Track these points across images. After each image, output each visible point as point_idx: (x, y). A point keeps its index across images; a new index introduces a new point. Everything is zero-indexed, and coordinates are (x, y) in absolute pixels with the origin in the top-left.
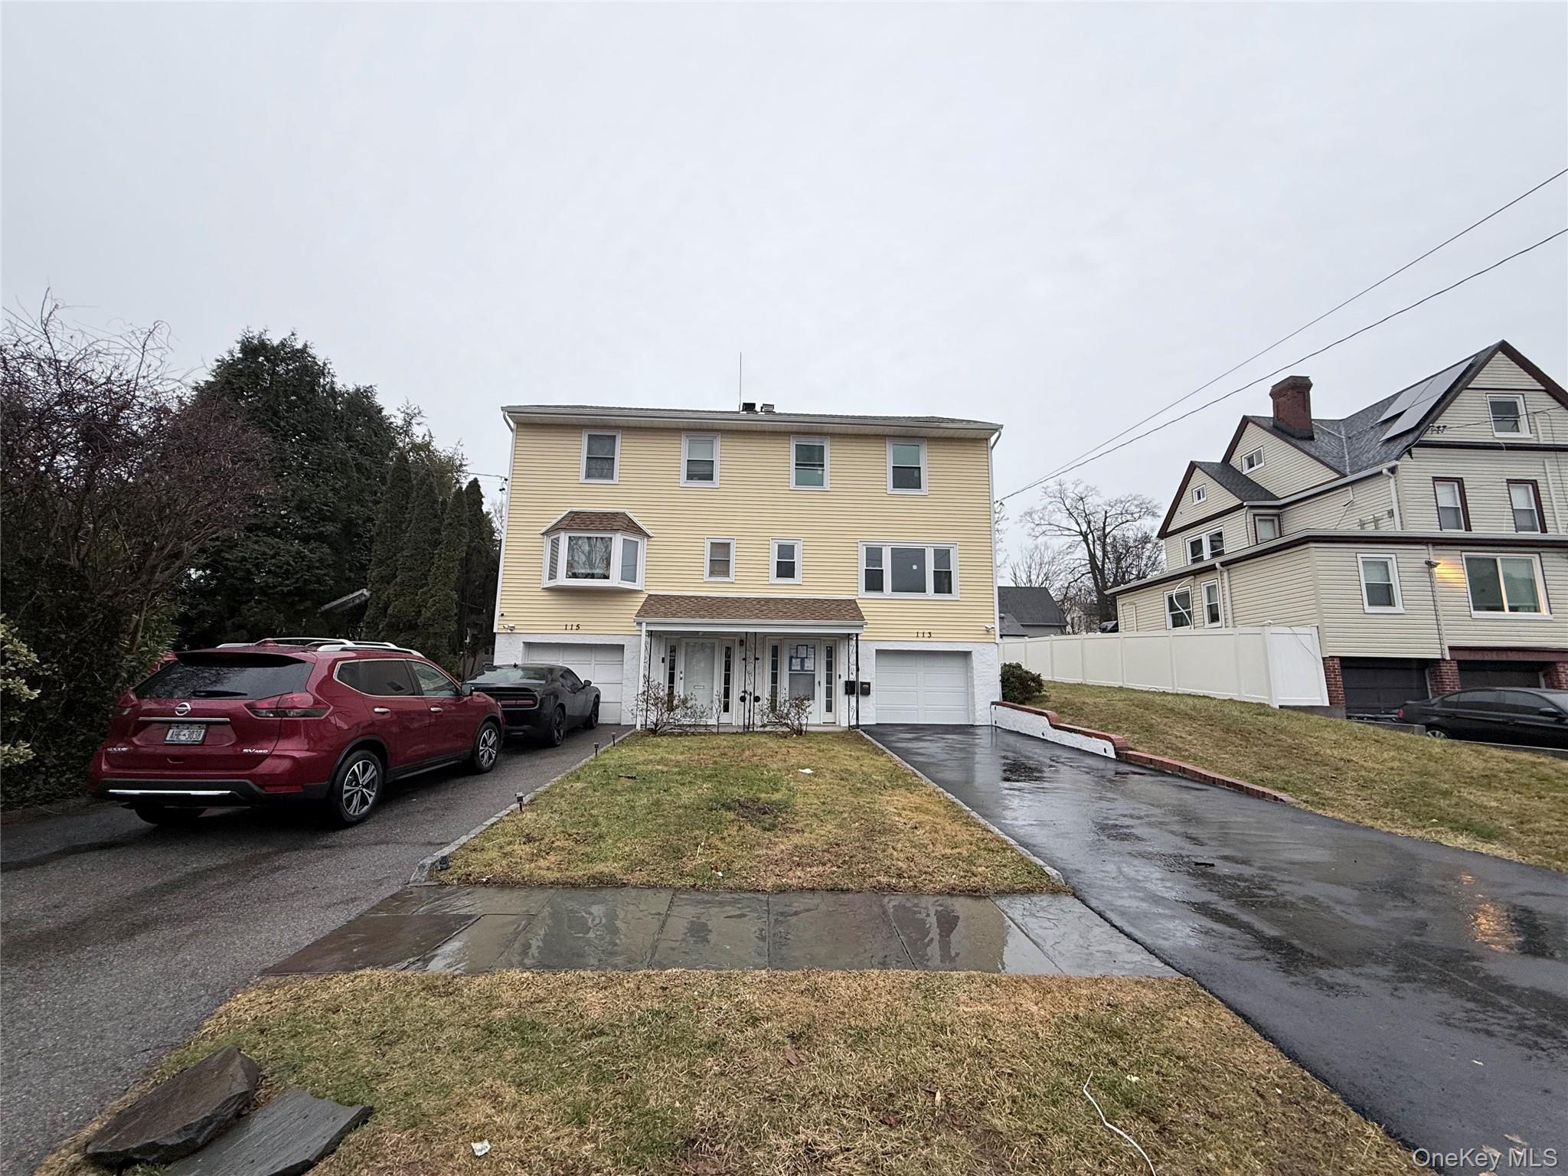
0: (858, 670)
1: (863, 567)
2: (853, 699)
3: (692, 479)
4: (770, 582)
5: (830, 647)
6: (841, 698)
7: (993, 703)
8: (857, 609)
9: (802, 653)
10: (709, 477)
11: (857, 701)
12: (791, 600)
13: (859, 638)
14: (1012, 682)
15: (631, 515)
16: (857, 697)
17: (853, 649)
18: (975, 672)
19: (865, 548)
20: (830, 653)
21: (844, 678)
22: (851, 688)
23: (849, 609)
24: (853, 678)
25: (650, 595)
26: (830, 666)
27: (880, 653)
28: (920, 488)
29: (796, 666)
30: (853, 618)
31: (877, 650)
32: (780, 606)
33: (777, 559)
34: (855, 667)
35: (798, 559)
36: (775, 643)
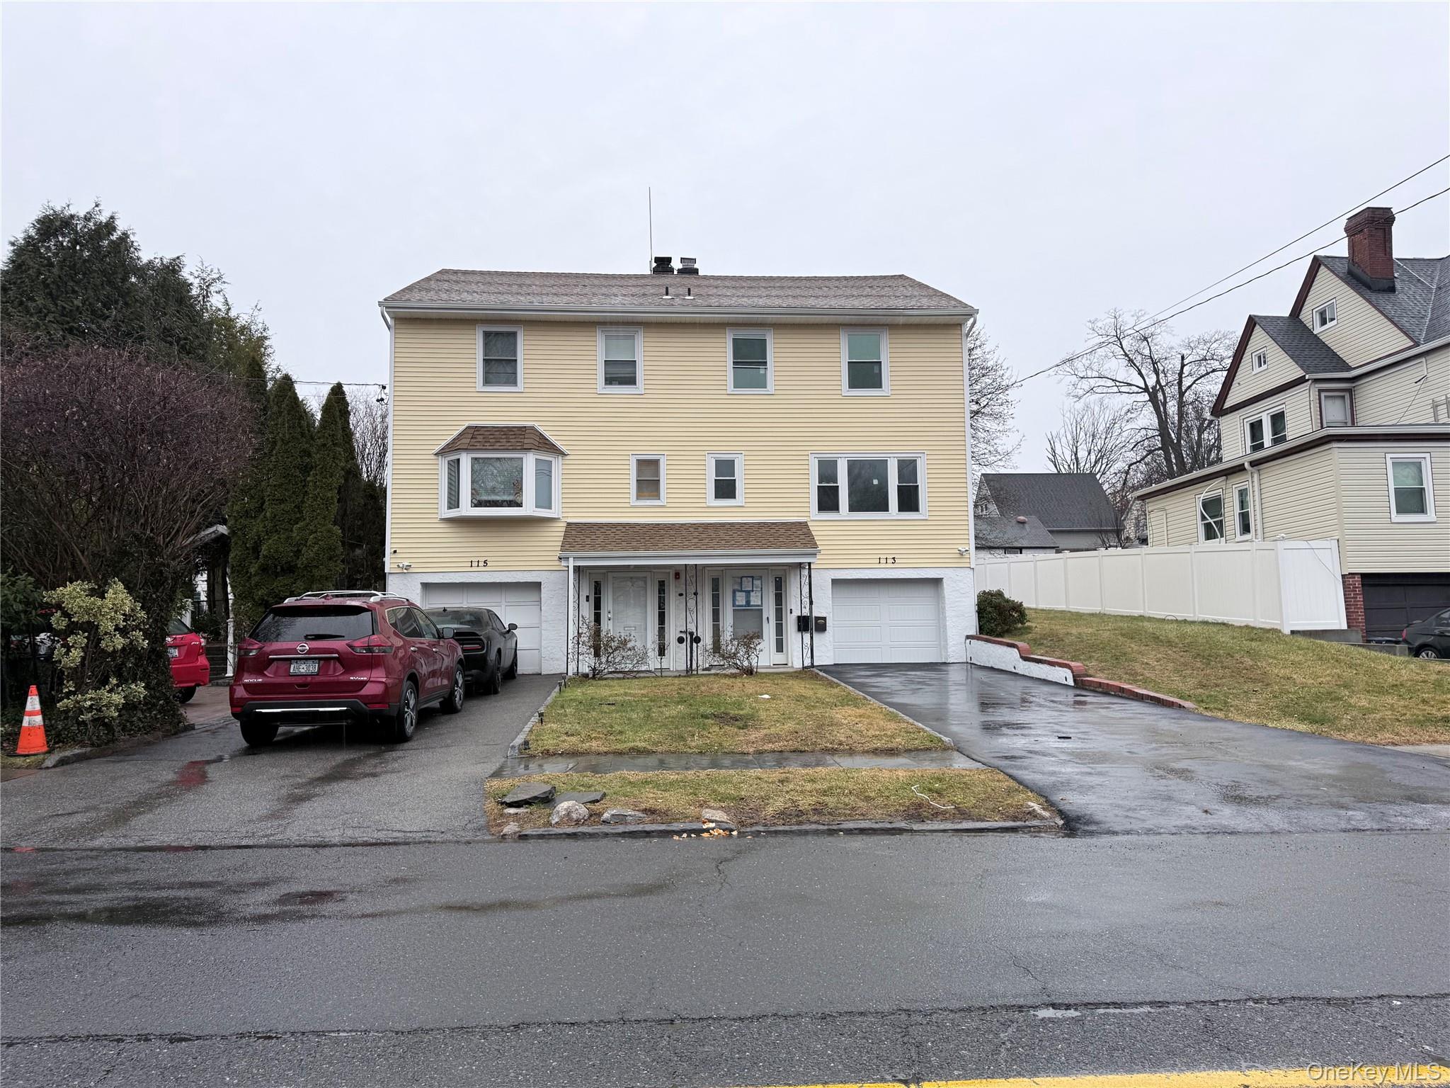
0: (811, 603)
1: (815, 483)
2: (807, 636)
3: (611, 384)
4: (708, 504)
5: (779, 579)
6: (793, 637)
7: (968, 637)
8: (809, 534)
9: (747, 585)
10: (631, 381)
11: (812, 638)
12: (732, 524)
13: (812, 567)
14: (990, 612)
15: (541, 429)
16: (812, 634)
17: (805, 580)
18: (947, 601)
19: (816, 460)
20: (780, 586)
21: (796, 613)
22: (804, 624)
23: (799, 534)
24: (806, 612)
25: (569, 524)
26: (779, 600)
27: (836, 582)
28: (881, 387)
29: (741, 599)
30: (805, 545)
31: (833, 580)
32: (721, 533)
33: (714, 477)
34: (808, 600)
35: (739, 476)
36: (715, 575)
